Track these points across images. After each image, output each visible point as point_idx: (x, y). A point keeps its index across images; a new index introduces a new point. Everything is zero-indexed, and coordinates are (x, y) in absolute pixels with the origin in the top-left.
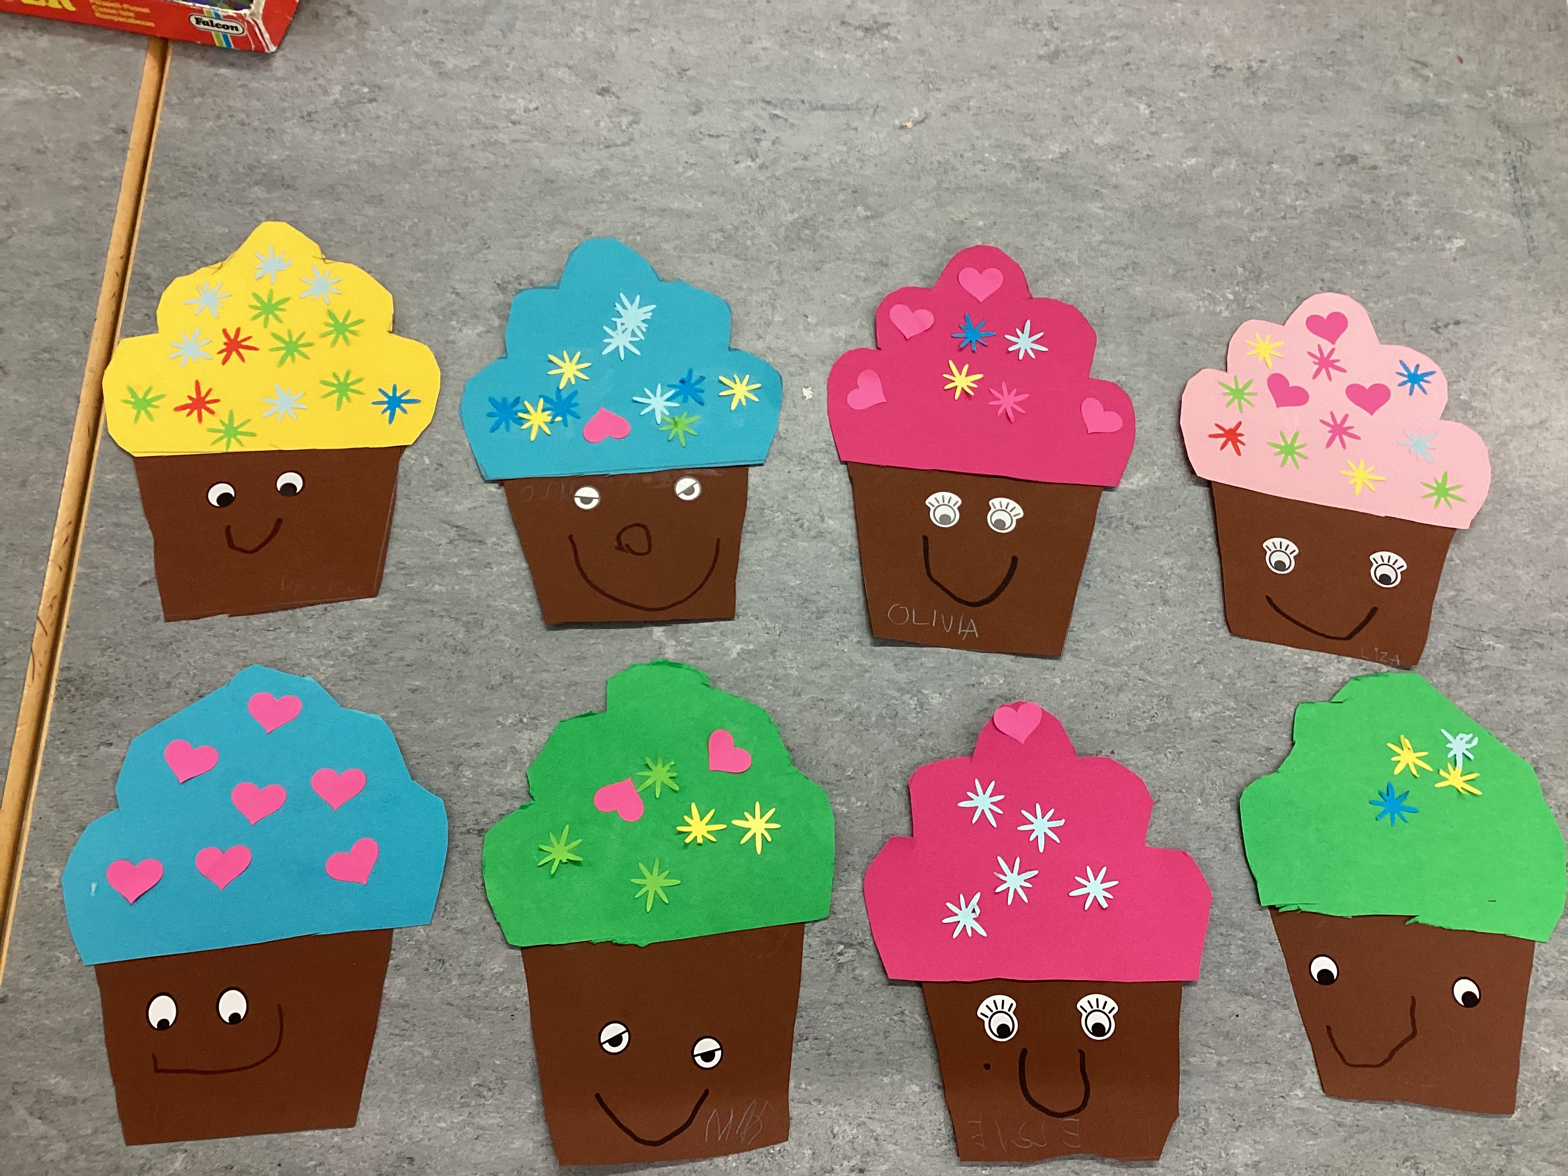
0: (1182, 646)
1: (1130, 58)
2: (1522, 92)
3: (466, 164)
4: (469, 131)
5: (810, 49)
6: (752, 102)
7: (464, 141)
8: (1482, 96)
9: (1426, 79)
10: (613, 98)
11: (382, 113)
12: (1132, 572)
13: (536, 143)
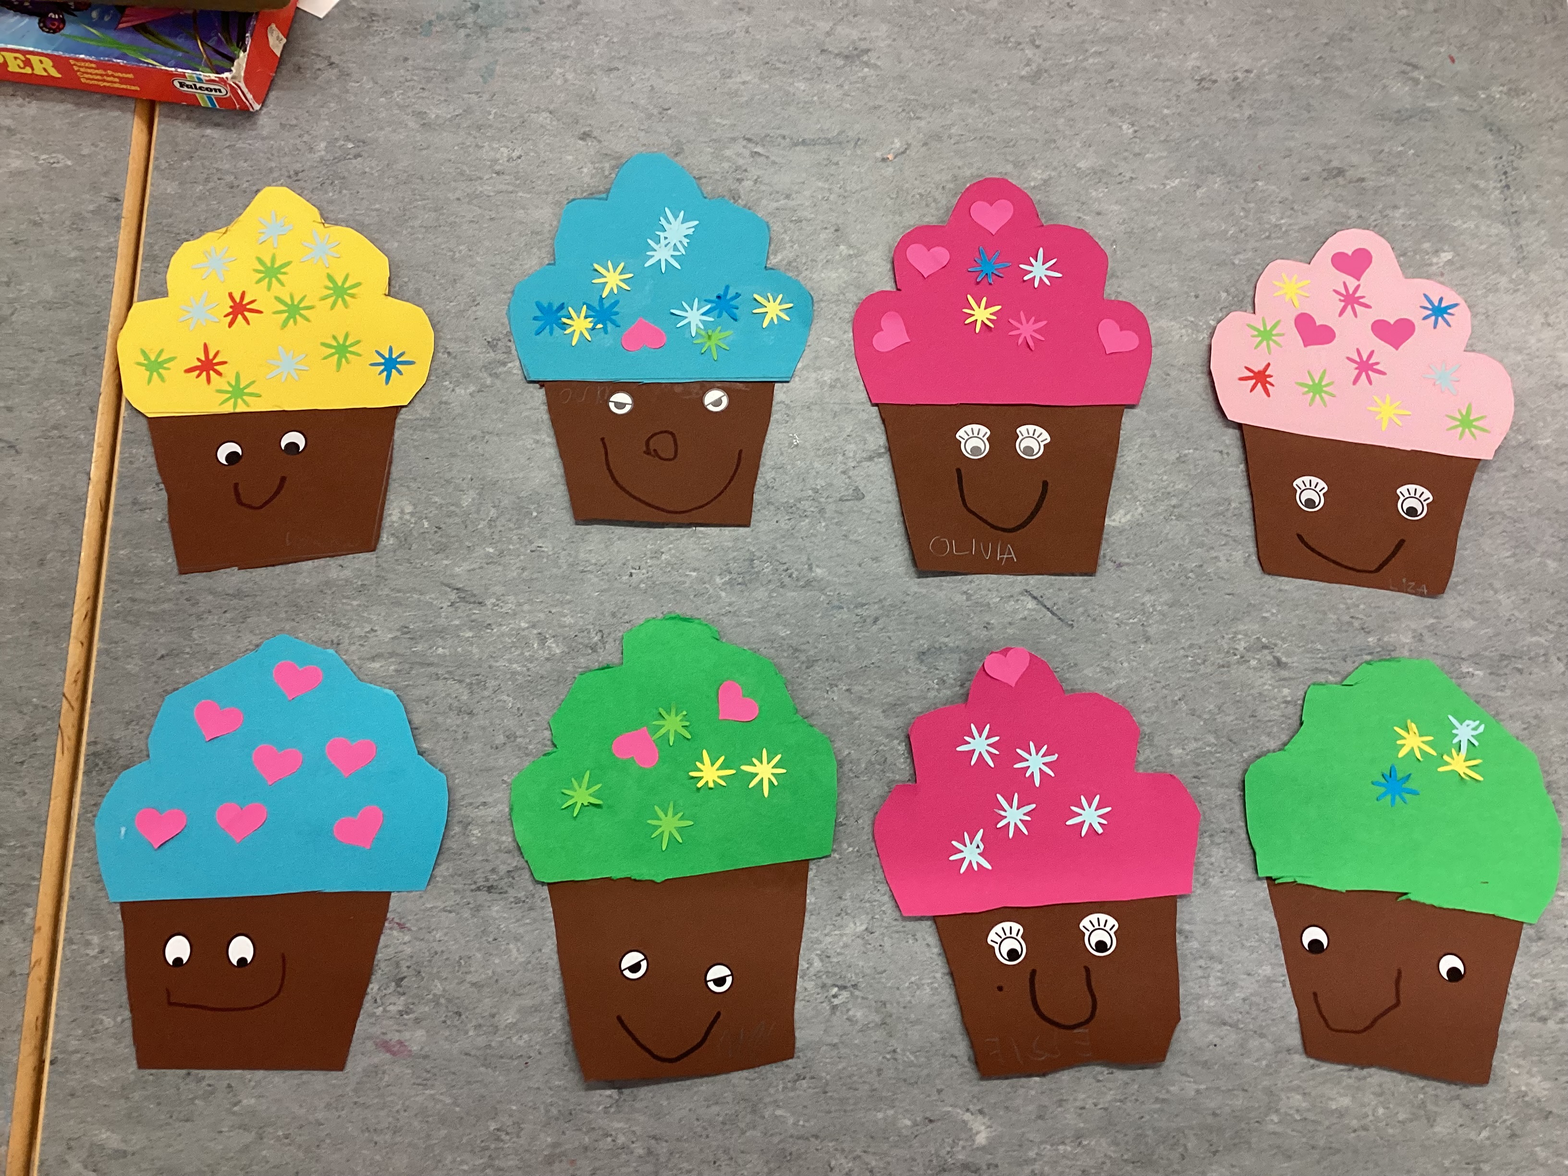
0: (1163, 683)
1: (1113, 74)
2: (1515, 91)
3: (452, 219)
4: (453, 184)
5: (791, 80)
6: (734, 140)
7: (450, 195)
8: (1475, 97)
9: (1416, 82)
10: (595, 143)
11: (367, 170)
12: (1114, 609)
13: (520, 194)
